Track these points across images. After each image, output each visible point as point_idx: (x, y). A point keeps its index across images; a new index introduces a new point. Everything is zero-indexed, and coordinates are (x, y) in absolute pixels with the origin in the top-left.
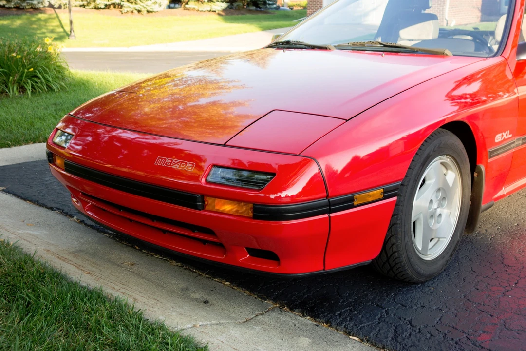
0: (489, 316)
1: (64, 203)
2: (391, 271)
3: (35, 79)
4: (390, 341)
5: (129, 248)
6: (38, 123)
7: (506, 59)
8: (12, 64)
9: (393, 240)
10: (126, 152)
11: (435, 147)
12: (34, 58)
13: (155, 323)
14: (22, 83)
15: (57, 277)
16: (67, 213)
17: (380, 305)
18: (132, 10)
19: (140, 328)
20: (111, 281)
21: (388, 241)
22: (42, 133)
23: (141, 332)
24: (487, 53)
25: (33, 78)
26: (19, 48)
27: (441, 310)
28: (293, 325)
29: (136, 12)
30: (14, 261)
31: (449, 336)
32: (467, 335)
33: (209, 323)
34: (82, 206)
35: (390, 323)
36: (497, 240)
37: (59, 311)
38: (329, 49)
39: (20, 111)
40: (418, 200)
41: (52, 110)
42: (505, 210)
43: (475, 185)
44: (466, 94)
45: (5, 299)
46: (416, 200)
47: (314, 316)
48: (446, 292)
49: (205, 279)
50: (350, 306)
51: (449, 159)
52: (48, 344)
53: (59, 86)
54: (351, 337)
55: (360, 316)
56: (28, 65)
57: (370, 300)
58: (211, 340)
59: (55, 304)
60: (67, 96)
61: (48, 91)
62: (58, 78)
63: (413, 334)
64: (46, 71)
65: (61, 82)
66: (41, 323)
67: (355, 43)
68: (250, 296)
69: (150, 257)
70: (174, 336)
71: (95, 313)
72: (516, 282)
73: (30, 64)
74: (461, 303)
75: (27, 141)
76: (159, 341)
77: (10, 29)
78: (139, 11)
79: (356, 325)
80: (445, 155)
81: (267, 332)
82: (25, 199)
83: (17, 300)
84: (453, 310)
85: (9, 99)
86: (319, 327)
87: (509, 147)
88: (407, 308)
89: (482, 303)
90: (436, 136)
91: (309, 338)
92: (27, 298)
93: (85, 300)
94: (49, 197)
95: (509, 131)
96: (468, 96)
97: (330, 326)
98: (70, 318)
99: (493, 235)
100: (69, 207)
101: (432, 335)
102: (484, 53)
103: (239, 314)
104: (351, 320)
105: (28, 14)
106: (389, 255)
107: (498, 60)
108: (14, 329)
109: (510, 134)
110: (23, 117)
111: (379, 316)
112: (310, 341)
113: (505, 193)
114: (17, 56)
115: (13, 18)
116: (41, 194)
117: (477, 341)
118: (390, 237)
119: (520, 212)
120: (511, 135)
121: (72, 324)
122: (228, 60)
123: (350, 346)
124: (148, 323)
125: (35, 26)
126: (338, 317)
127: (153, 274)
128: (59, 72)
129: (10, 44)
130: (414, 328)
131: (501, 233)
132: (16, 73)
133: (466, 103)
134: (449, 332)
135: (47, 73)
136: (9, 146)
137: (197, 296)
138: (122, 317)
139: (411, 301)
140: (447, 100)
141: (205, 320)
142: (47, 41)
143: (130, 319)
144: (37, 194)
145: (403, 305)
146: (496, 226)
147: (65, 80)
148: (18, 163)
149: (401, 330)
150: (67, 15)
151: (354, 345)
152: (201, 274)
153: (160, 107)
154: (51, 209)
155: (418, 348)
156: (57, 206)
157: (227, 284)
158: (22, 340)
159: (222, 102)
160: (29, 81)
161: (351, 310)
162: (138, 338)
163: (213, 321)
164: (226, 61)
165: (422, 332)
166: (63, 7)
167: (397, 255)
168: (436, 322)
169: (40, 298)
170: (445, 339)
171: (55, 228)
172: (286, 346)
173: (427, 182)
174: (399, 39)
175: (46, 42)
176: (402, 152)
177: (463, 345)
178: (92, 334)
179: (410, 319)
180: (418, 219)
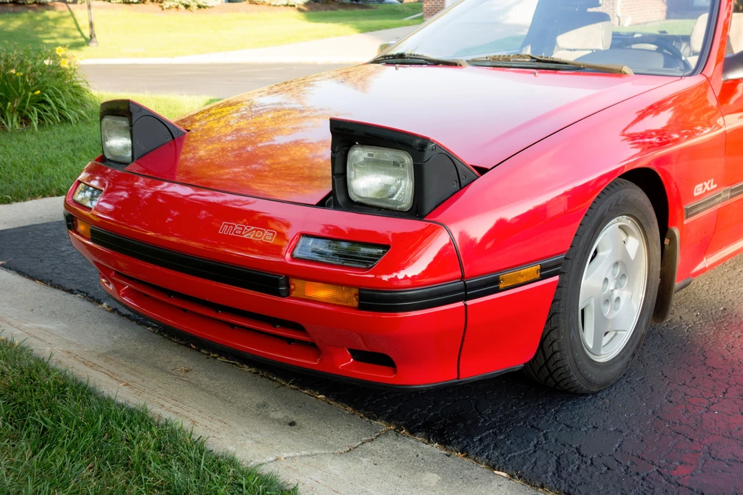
0: (688, 440)
1: (88, 284)
2: (550, 379)
3: (43, 106)
4: (551, 477)
5: (182, 347)
6: (49, 169)
7: (708, 79)
8: (10, 84)
9: (553, 335)
10: (176, 213)
11: (611, 205)
12: (40, 76)
13: (223, 456)
14: (25, 112)
15: (84, 392)
16: (92, 298)
17: (536, 425)
18: (176, 4)
19: (202, 464)
20: (159, 396)
21: (546, 336)
22: (54, 182)
23: (204, 469)
24: (681, 70)
25: (40, 105)
26: (19, 61)
27: (621, 432)
28: (415, 456)
29: (182, 7)
30: (22, 369)
31: (633, 469)
32: (657, 468)
33: (297, 454)
34: (115, 288)
35: (550, 452)
36: (697, 332)
37: (87, 442)
38: (460, 65)
39: (22, 152)
40: (588, 279)
41: (67, 150)
42: (706, 287)
43: (667, 257)
44: (651, 131)
45: (11, 424)
46: (586, 279)
47: (445, 443)
48: (627, 406)
49: (289, 390)
50: (493, 428)
51: (630, 221)
52: (74, 488)
53: (77, 115)
54: (496, 472)
55: (508, 442)
56: (32, 86)
57: (521, 419)
58: (302, 479)
59: (82, 432)
60: (89, 130)
61: (62, 122)
62: (76, 103)
63: (583, 466)
64: (58, 93)
65: (79, 110)
66: (63, 459)
67: (497, 57)
68: (353, 414)
69: (212, 359)
70: (249, 474)
71: (137, 443)
72: (725, 391)
73: (35, 84)
74: (648, 423)
75: (33, 194)
76: (228, 482)
77: (6, 32)
78: (187, 6)
79: (503, 455)
80: (624, 215)
81: (378, 466)
82: (33, 278)
83: (28, 425)
84: (638, 431)
85: (7, 134)
86: (451, 458)
87: (712, 203)
88: (574, 429)
89: (678, 422)
90: (612, 190)
91: (438, 474)
92: (42, 422)
93: (124, 424)
94: (67, 275)
95: (712, 180)
96: (653, 133)
97: (467, 456)
98: (103, 450)
99: (690, 324)
100: (95, 289)
101: (609, 469)
102: (677, 71)
103: (339, 440)
104: (496, 447)
105: (30, 11)
106: (548, 357)
107: (697, 80)
108: (25, 467)
109: (714, 184)
110: (27, 160)
111: (535, 442)
112: (439, 478)
113: (707, 266)
114: (18, 74)
115: (8, 17)
116: (56, 271)
117: (672, 476)
118: (551, 331)
119: (727, 290)
120: (715, 186)
121: (106, 459)
122: (313, 81)
123: (495, 484)
124: (213, 457)
125: (40, 29)
126: (477, 444)
127: (217, 384)
128: (77, 95)
129: (8, 56)
130: (584, 459)
131: (701, 321)
132: (16, 97)
133: (650, 143)
134: (632, 463)
135: (60, 97)
136: (8, 202)
137: (280, 415)
138: (175, 447)
139: (579, 420)
140: (625, 139)
141: (292, 450)
142: (60, 51)
143: (187, 451)
144: (50, 270)
145: (567, 426)
146: (695, 311)
147: (84, 106)
148: (22, 226)
149: (565, 462)
150: (86, 12)
151: (500, 483)
152: (283, 383)
153: (220, 149)
154: (71, 291)
155: (590, 486)
156: (79, 287)
157: (321, 398)
158: (36, 483)
159: (308, 141)
160: (35, 109)
161: (495, 433)
162: (198, 478)
163: (303, 452)
164: (311, 83)
165: (594, 463)
166: (79, 1)
167: (559, 357)
168: (614, 449)
169: (60, 421)
170: (626, 474)
171: (77, 319)
172: (406, 485)
173: (600, 254)
174: (556, 47)
175: (57, 53)
176: (565, 211)
177: (652, 483)
178: (134, 473)
179: (578, 445)
180: (588, 305)
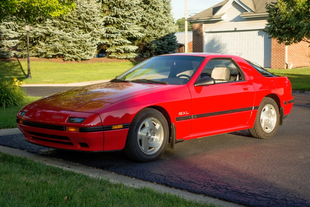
3: (7, 100)
6: (9, 120)
7: (188, 85)
11: (147, 114)
14: (1, 102)
16: (22, 149)
18: (71, 58)
22: (11, 124)
29: (74, 60)
43: (172, 131)
56: (4, 92)
61: (14, 106)
75: (4, 127)
80: (153, 117)
82: (5, 146)
87: (188, 118)
97: (107, 171)
109: (187, 113)
113: (191, 137)
123: (111, 174)
135: (14, 97)
144: (9, 144)
152: (70, 162)
156: (18, 147)
157: (78, 164)
160: (5, 100)
166: (24, 57)
173: (146, 126)
175: (14, 80)
180: (142, 138)
